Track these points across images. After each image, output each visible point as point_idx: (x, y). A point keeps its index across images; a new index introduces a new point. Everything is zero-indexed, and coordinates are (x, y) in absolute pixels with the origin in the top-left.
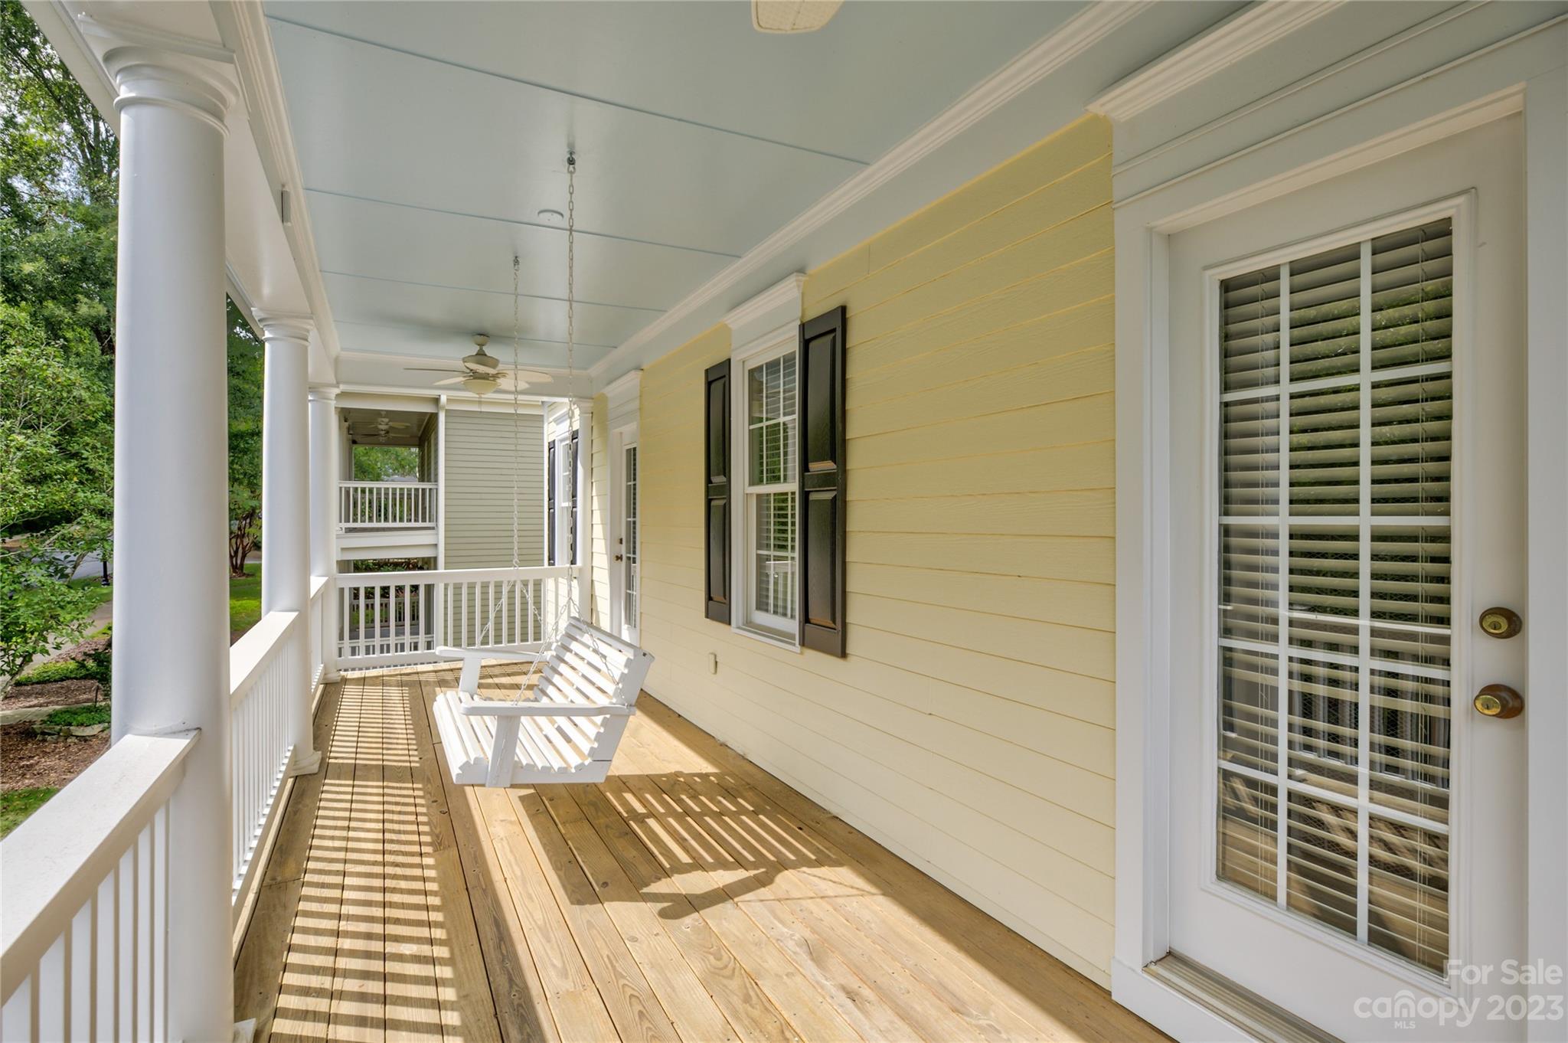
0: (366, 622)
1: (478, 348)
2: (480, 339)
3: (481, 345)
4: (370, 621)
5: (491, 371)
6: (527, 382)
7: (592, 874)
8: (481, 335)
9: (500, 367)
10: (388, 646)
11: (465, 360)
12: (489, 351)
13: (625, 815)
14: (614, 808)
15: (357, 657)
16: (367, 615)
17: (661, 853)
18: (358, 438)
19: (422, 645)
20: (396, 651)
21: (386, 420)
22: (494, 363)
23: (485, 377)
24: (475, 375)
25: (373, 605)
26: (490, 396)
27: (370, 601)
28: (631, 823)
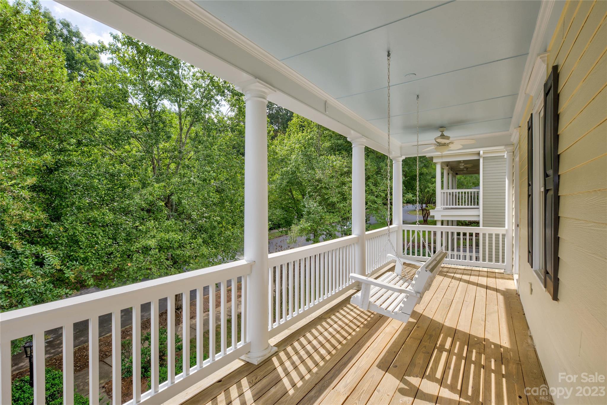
0: (463, 245)
1: (441, 133)
2: (442, 129)
3: (442, 132)
4: (465, 245)
5: (446, 141)
6: (461, 145)
7: (396, 360)
8: (441, 127)
9: (451, 139)
10: (460, 255)
11: (435, 139)
12: (445, 134)
13: (438, 346)
14: (438, 340)
15: (447, 259)
16: (463, 242)
17: (431, 368)
18: (457, 172)
19: (468, 257)
20: (457, 259)
21: (463, 164)
22: (448, 138)
23: (444, 145)
24: (440, 145)
25: (466, 239)
26: (446, 153)
27: (465, 237)
28: (436, 350)
